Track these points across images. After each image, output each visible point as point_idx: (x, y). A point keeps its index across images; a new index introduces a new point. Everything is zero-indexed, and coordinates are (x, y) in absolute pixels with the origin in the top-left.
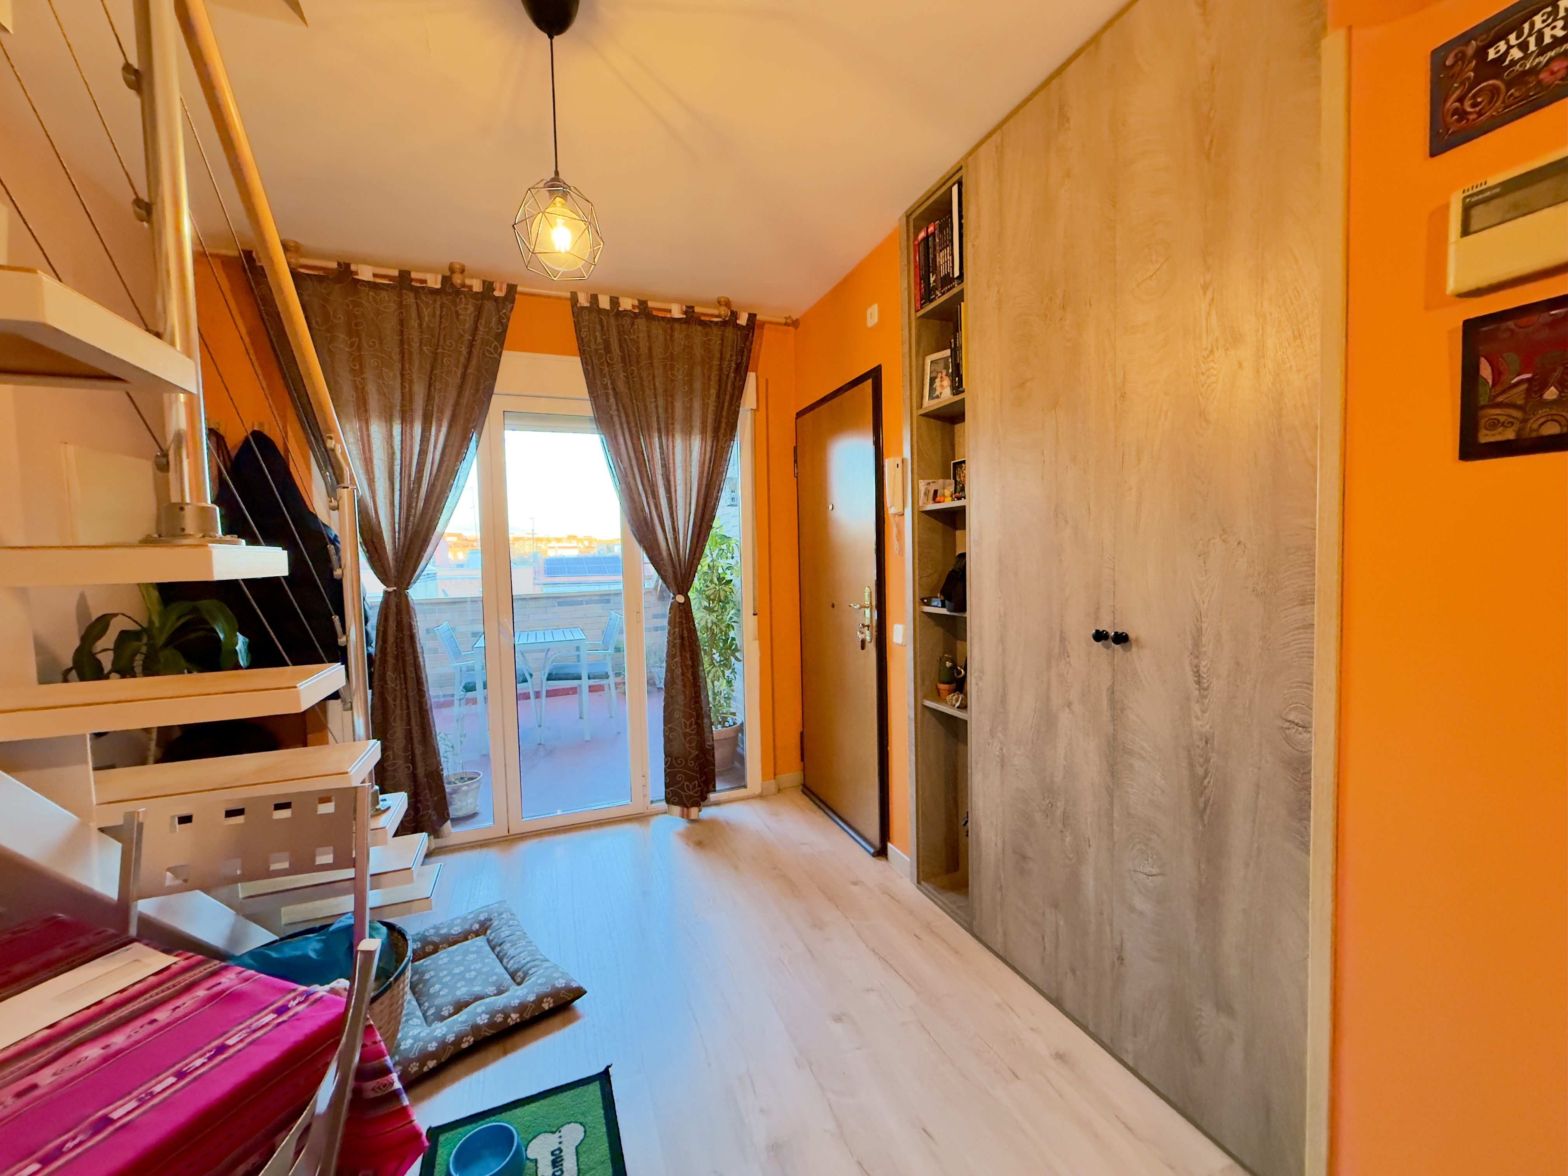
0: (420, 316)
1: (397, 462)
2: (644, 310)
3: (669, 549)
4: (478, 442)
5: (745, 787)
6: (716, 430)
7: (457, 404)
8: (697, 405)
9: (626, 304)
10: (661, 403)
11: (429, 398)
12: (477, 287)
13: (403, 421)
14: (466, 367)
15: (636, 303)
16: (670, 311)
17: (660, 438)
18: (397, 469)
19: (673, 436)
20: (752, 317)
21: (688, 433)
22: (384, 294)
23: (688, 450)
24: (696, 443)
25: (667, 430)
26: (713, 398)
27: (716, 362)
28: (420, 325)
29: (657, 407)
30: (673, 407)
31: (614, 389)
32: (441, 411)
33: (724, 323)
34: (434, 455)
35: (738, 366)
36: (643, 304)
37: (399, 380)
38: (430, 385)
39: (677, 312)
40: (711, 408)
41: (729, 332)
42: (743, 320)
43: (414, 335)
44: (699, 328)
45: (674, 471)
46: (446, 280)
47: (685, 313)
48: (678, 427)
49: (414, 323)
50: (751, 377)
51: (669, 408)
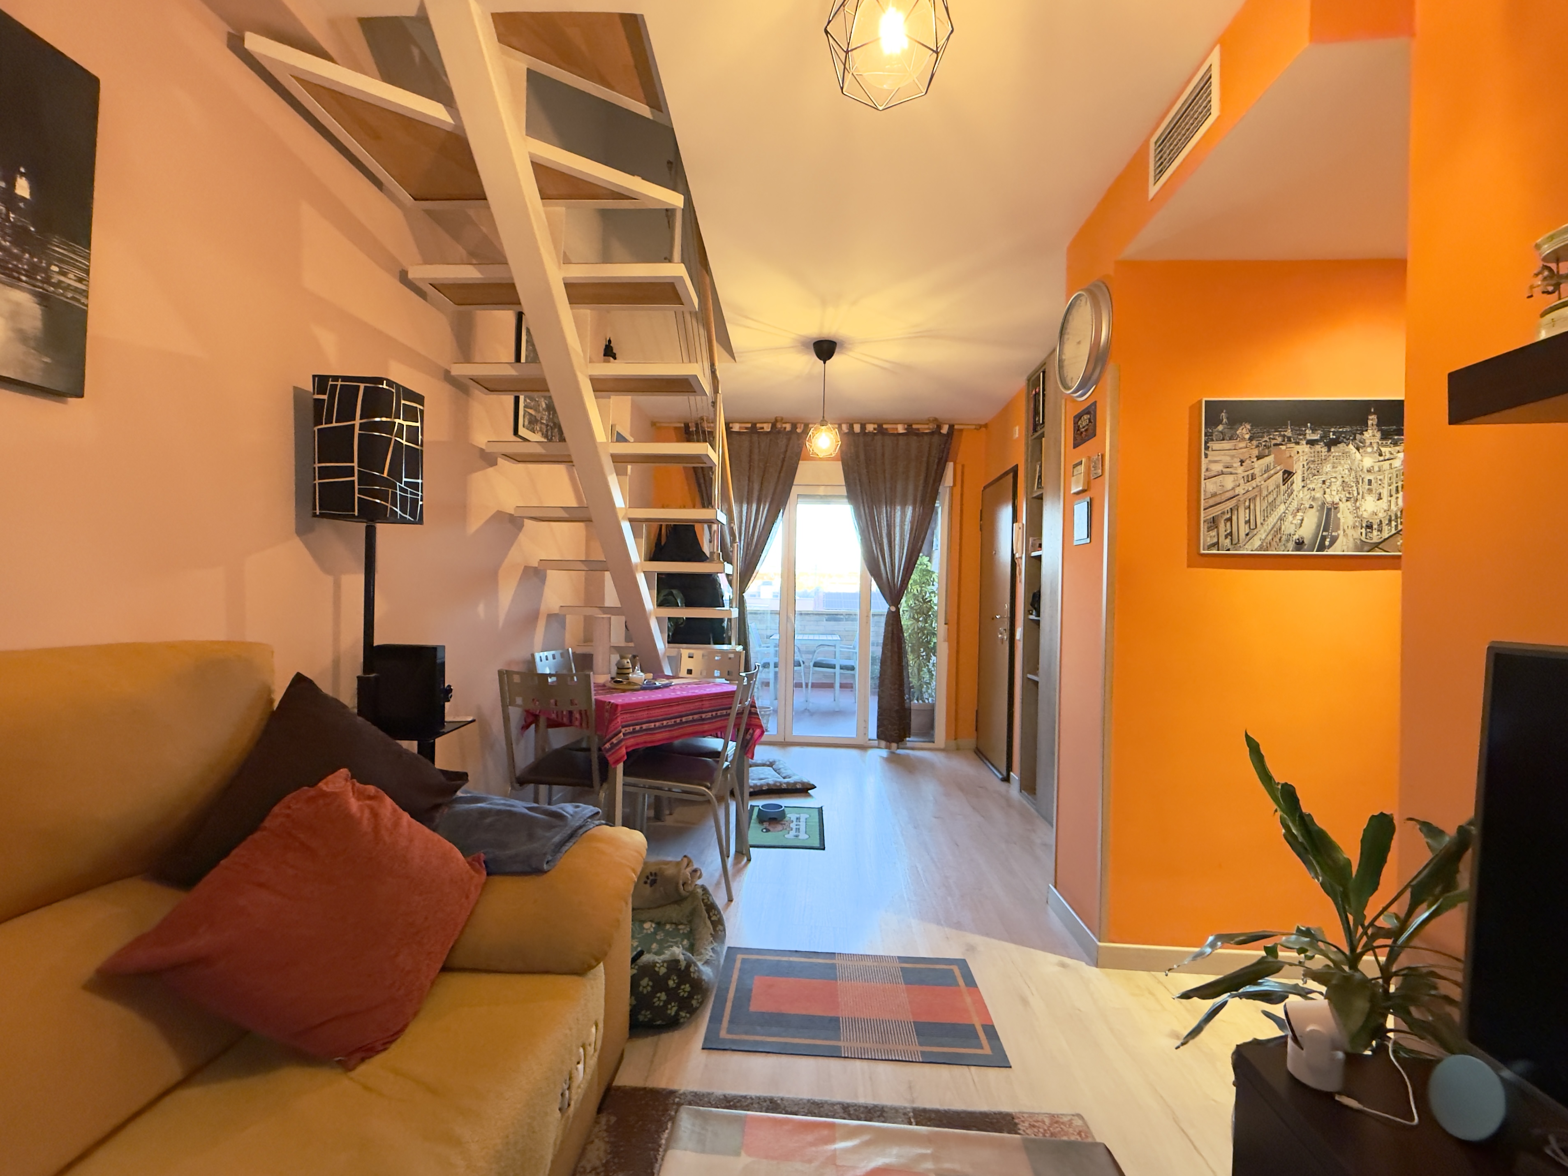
0: (759, 447)
1: (744, 525)
2: (881, 430)
3: (888, 577)
4: (783, 513)
5: (933, 742)
6: (923, 502)
7: (774, 494)
8: (911, 488)
9: (870, 428)
10: (888, 485)
11: (761, 490)
12: (788, 427)
13: (748, 504)
14: (780, 473)
15: (876, 426)
16: (897, 429)
17: (886, 507)
18: (743, 528)
19: (895, 505)
20: (951, 427)
21: (904, 505)
22: (743, 437)
23: (903, 514)
24: (909, 511)
25: (891, 503)
26: (922, 481)
27: (925, 459)
28: (759, 451)
29: (885, 488)
30: (896, 487)
31: (860, 480)
32: (766, 498)
33: (932, 433)
34: (762, 520)
35: (940, 459)
36: (880, 426)
37: (747, 482)
38: (762, 483)
39: (901, 429)
40: (921, 488)
41: (936, 439)
42: (945, 430)
43: (756, 457)
44: (915, 438)
45: (895, 528)
46: (774, 426)
47: (906, 429)
48: (898, 500)
49: (756, 451)
50: (950, 466)
51: (893, 489)
